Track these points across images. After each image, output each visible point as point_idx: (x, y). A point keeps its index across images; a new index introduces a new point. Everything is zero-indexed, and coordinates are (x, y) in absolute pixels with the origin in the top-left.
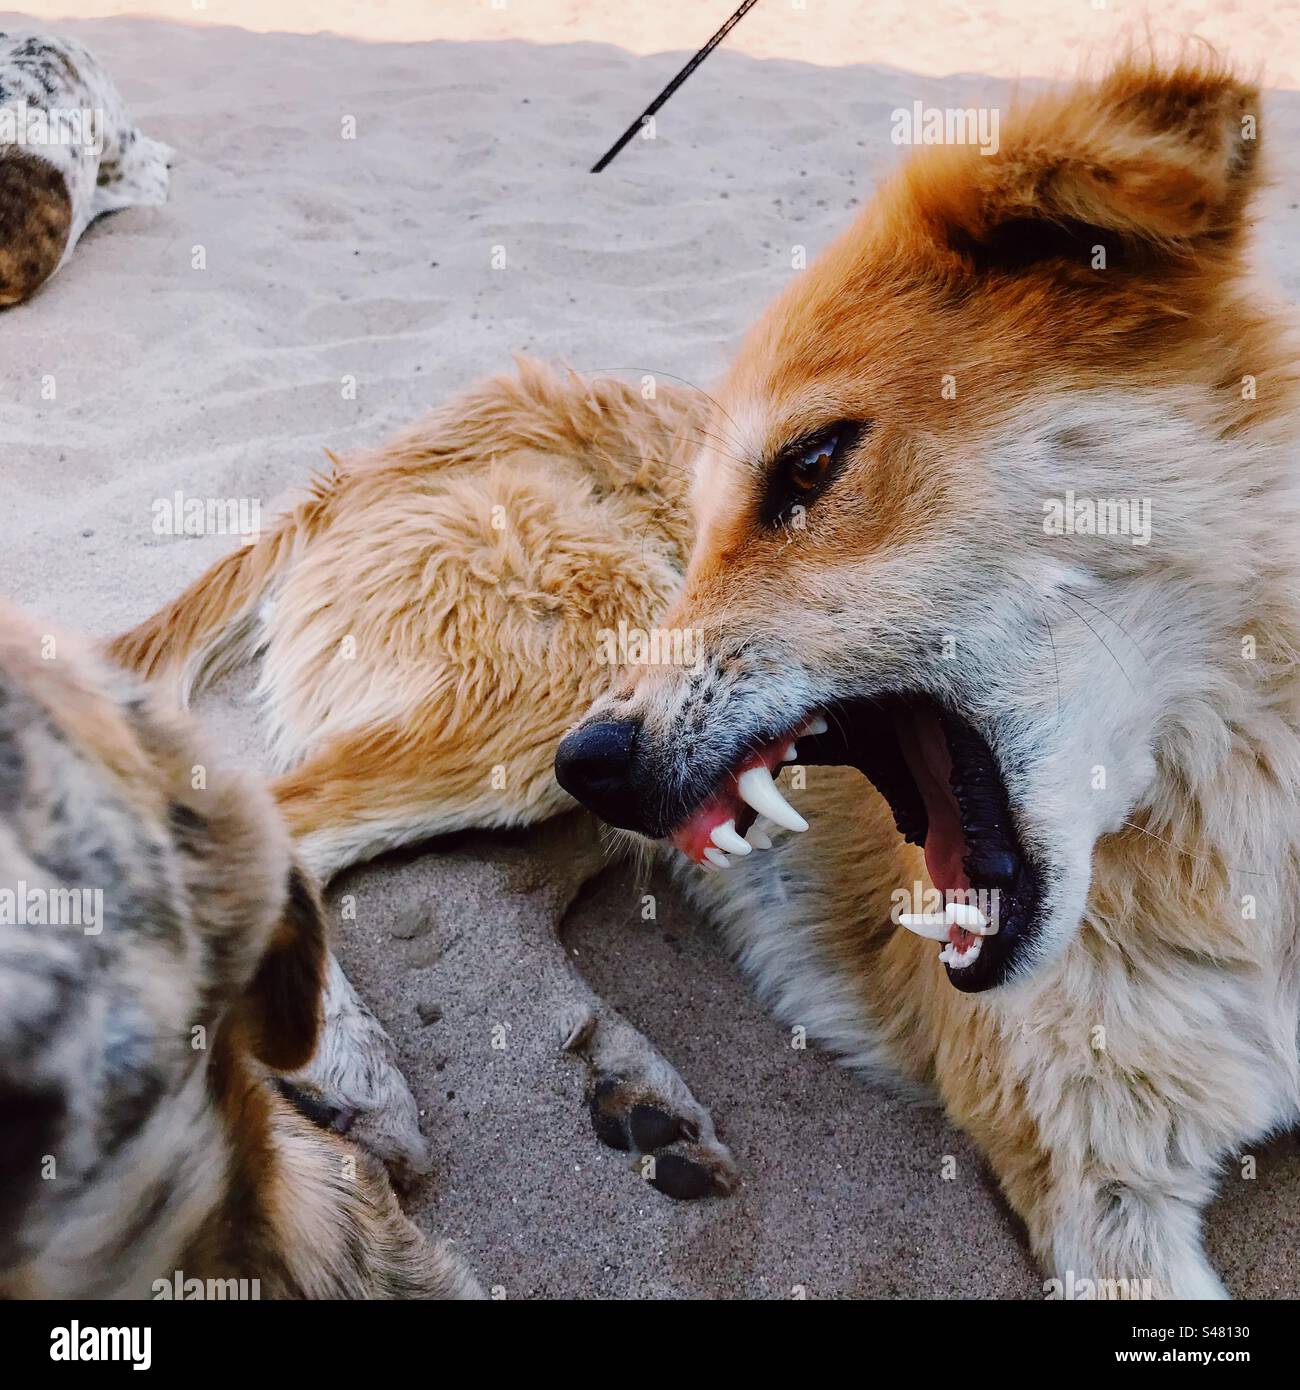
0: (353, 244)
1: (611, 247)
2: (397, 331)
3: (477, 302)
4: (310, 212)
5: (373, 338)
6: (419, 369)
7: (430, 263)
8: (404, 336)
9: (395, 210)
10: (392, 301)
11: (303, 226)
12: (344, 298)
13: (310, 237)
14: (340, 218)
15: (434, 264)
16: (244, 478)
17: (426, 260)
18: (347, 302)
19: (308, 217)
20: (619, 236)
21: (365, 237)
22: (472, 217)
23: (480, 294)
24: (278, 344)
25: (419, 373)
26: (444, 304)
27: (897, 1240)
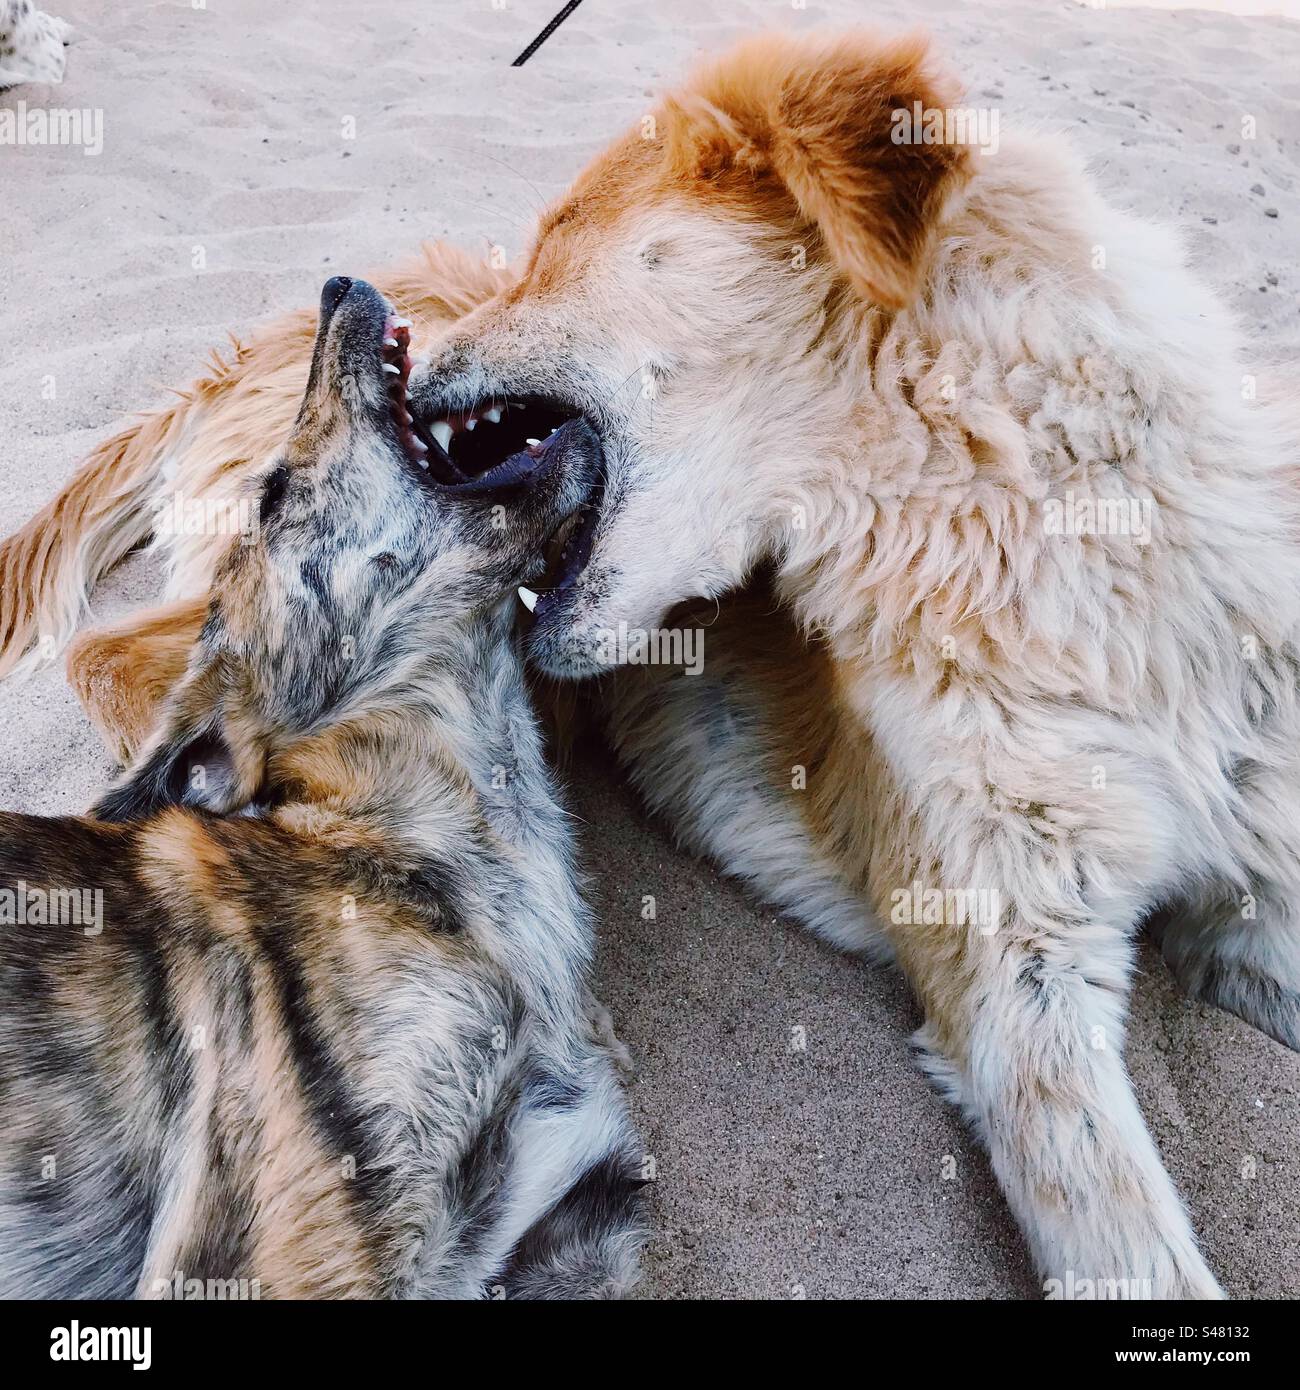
0: (264, 132)
1: (530, 142)
2: (306, 221)
3: (389, 194)
4: (218, 98)
5: (280, 228)
6: (327, 260)
7: (341, 154)
8: (312, 226)
9: (308, 99)
10: (301, 191)
11: (208, 111)
12: (251, 187)
13: (217, 123)
14: (249, 105)
15: (347, 154)
16: (140, 367)
17: (338, 150)
18: (253, 191)
19: (215, 102)
20: (540, 131)
21: (275, 126)
22: (387, 108)
23: (393, 186)
24: (180, 232)
25: (326, 265)
26: (356, 196)
27: (795, 1136)
